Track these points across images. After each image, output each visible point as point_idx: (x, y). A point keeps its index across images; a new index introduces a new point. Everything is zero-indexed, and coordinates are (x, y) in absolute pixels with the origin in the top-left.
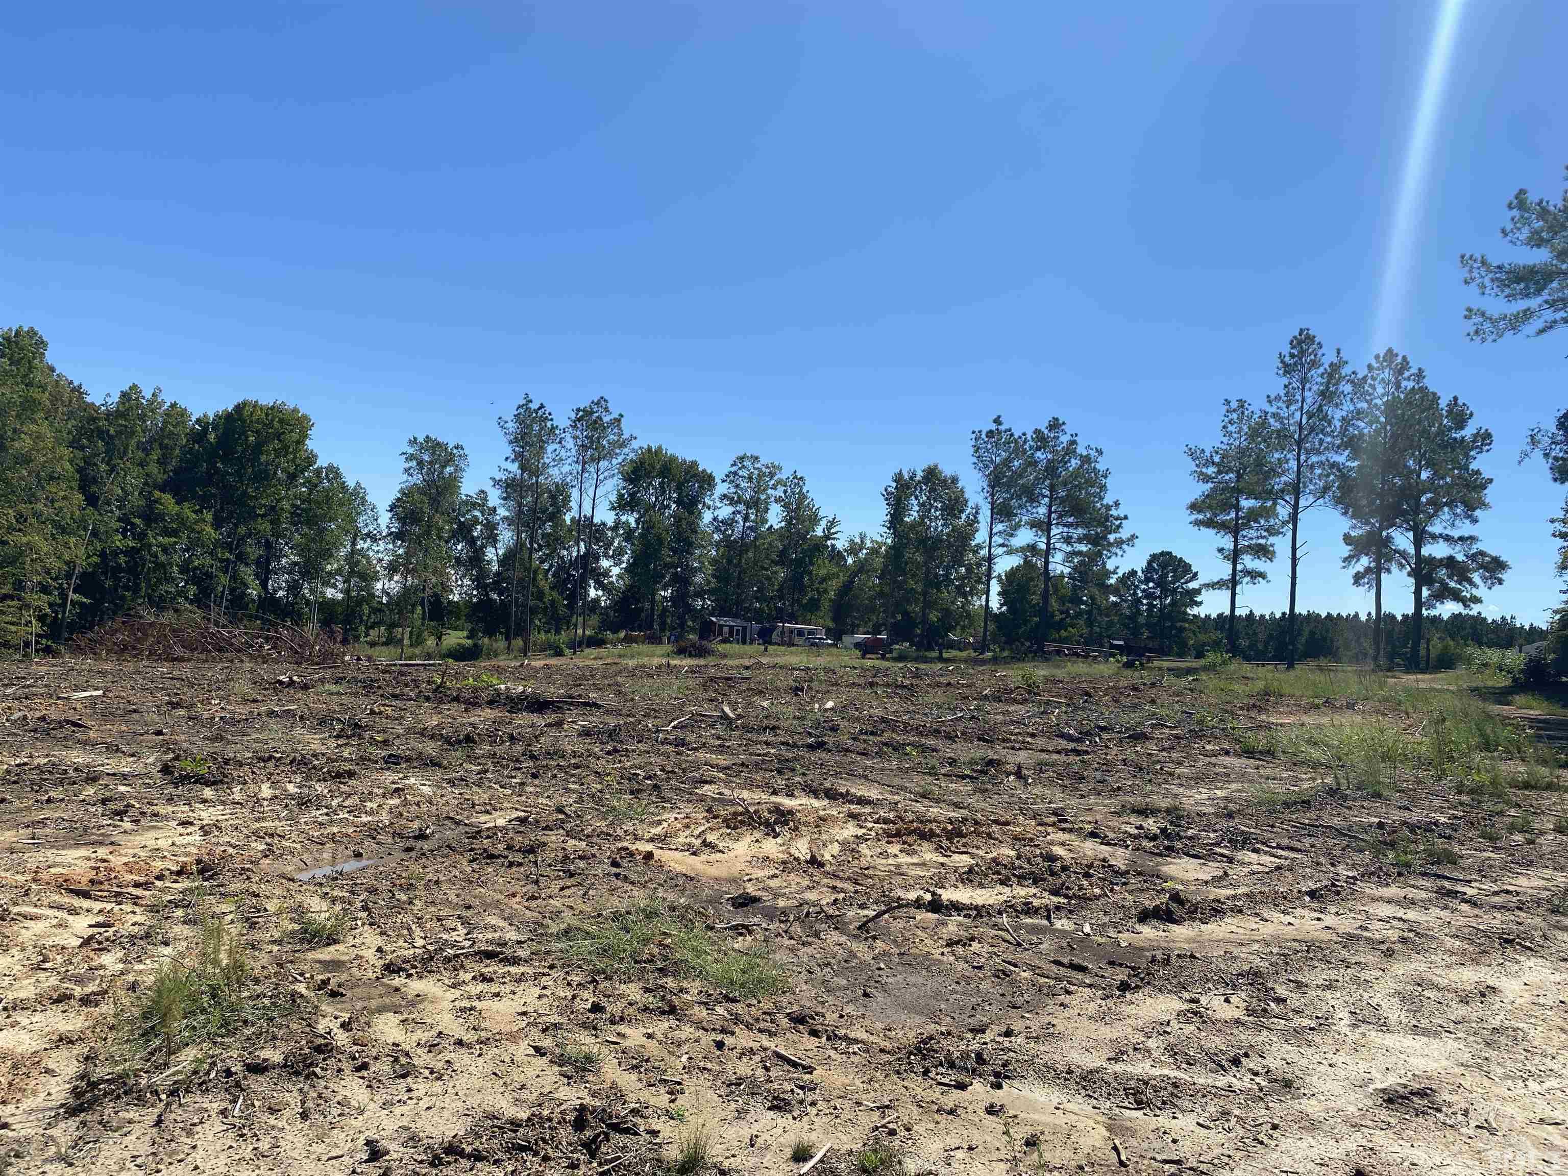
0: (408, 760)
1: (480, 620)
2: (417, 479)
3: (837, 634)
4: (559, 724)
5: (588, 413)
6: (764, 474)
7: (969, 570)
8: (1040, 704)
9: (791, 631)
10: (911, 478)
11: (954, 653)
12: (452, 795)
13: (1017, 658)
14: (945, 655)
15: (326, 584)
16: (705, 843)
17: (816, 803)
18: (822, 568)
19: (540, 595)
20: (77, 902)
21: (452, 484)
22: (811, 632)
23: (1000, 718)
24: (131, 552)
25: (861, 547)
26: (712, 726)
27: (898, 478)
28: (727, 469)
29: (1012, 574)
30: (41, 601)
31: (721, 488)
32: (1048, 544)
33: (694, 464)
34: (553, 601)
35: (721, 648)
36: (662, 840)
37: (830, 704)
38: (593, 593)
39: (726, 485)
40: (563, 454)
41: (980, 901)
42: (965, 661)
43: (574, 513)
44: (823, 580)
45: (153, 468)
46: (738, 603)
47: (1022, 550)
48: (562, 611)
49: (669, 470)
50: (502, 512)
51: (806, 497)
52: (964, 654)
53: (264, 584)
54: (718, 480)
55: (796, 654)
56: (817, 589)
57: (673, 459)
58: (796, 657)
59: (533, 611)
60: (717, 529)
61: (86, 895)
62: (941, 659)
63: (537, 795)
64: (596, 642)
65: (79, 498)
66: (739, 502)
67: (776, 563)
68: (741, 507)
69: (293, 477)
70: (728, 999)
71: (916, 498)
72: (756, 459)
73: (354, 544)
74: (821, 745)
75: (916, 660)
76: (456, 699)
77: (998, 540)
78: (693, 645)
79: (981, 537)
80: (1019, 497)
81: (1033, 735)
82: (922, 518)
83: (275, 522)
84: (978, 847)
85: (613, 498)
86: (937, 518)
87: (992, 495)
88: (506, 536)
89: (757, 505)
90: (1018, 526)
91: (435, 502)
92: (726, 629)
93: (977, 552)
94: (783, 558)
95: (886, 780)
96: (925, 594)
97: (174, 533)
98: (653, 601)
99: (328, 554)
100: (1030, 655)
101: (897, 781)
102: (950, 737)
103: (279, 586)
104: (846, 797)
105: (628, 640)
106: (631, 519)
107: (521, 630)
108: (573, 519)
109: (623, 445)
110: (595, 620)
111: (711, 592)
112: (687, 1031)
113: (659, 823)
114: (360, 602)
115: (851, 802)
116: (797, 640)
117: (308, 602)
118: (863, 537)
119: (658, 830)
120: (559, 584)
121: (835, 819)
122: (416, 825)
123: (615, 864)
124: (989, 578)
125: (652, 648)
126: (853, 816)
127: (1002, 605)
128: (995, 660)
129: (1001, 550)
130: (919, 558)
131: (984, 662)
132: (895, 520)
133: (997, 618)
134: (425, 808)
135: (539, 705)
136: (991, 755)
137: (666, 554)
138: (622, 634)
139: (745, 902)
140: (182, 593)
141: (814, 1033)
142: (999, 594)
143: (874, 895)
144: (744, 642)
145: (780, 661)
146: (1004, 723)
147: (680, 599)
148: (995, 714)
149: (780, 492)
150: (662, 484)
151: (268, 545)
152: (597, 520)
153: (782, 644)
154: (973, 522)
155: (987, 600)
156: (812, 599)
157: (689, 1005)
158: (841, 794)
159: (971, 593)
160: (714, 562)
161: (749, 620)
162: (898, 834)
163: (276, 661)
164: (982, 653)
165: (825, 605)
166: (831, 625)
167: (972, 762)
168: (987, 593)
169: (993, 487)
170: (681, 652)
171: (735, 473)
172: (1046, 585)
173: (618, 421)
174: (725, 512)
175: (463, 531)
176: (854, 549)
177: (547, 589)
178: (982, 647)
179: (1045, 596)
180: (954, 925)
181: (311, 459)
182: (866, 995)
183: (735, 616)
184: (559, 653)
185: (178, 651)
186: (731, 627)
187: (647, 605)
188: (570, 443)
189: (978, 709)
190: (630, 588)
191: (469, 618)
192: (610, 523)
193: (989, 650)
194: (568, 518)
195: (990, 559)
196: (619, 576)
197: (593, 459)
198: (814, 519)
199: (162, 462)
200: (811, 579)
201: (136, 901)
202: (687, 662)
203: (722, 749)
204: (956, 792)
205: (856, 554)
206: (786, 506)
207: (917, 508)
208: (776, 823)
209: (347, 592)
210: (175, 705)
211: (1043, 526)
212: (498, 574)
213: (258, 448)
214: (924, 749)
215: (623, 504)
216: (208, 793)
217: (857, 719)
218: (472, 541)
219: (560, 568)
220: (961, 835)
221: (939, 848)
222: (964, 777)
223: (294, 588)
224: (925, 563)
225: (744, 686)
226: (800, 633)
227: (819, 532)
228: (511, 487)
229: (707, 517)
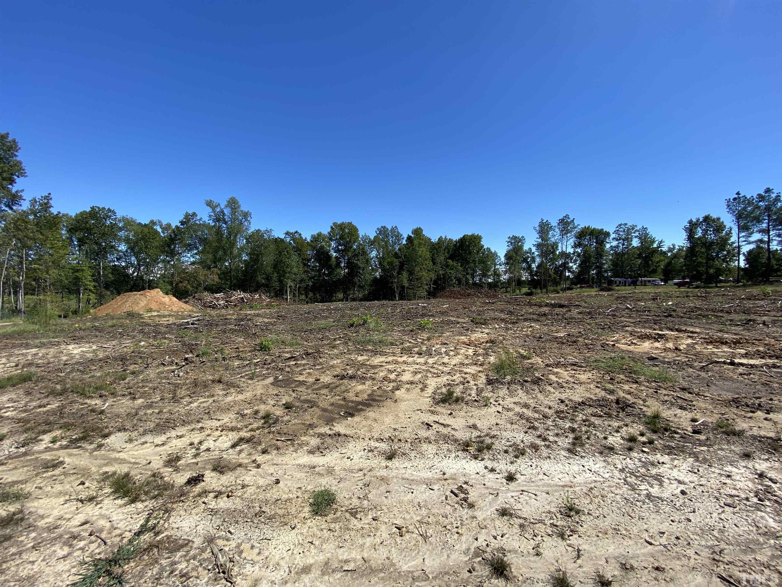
0: (530, 319)
1: (531, 285)
2: (511, 247)
3: (666, 281)
4: (570, 311)
5: (563, 220)
6: (630, 229)
7: (729, 252)
8: (771, 300)
9: (645, 281)
10: (697, 221)
11: (723, 284)
12: (546, 328)
13: (755, 284)
14: (718, 285)
15: (489, 278)
16: (632, 343)
17: (672, 333)
18: (656, 258)
19: (550, 276)
20: (468, 347)
21: (521, 247)
22: (653, 281)
23: (751, 306)
24: (443, 275)
25: (674, 248)
26: (624, 311)
27: (690, 222)
28: (615, 229)
29: (750, 252)
30: (426, 287)
31: (613, 236)
32: (769, 238)
33: (602, 230)
34: (554, 278)
35: (617, 288)
36: (617, 341)
37: (670, 303)
38: (567, 274)
39: (614, 235)
40: (555, 233)
41: (752, 363)
42: (729, 287)
43: (560, 250)
44: (658, 262)
45: (446, 254)
46: (622, 273)
47: (756, 242)
48: (557, 280)
49: (593, 233)
50: (536, 253)
51: (648, 234)
52: (728, 284)
53: (473, 280)
54: (611, 233)
55: (648, 288)
56: (656, 266)
57: (594, 229)
58: (649, 289)
59: (549, 281)
60: (612, 250)
61: (469, 345)
62: (717, 286)
63: (571, 329)
64: (570, 289)
65: (431, 263)
66: (620, 240)
67: (637, 258)
68: (621, 241)
69: (478, 252)
70: (655, 381)
71: (700, 228)
72: (626, 224)
73: (495, 267)
74: (670, 316)
75: (704, 287)
76: (536, 305)
77: (741, 239)
78: (606, 288)
79: (734, 238)
80: (752, 221)
81: (769, 311)
82: (704, 235)
83: (475, 264)
84: (748, 347)
85: (573, 244)
86: (711, 234)
87: (738, 222)
88: (538, 260)
89: (628, 239)
90: (752, 233)
91: (516, 253)
92: (618, 282)
93: (732, 245)
94: (640, 256)
95: (701, 326)
96: (707, 263)
97: (452, 269)
98: (589, 275)
99: (488, 271)
100: (762, 283)
101: (707, 326)
102: (729, 313)
103: (477, 280)
104: (685, 331)
105: (581, 287)
106: (579, 250)
107: (545, 287)
108: (559, 253)
109: (575, 228)
110: (568, 282)
111: (611, 270)
112: (643, 388)
113: (614, 337)
114: (497, 282)
115: (688, 333)
116: (647, 284)
117: (484, 283)
118: (674, 245)
119: (614, 339)
120: (556, 272)
121: (682, 338)
122: (538, 335)
123: (602, 347)
124: (739, 254)
125: (591, 289)
126: (689, 337)
127: (746, 264)
128: (744, 286)
129: (744, 243)
130: (703, 250)
131: (738, 287)
132: (690, 237)
133: (744, 270)
134: (539, 331)
135: (562, 306)
136: (749, 318)
137: (593, 260)
138: (579, 286)
139: (652, 359)
140: (455, 283)
141: (690, 393)
142: (744, 260)
143: (705, 360)
144: (625, 285)
145: (644, 291)
146: (753, 307)
147: (599, 273)
148: (749, 304)
149: (637, 234)
150: (590, 238)
151: (473, 269)
152: (568, 252)
153: (642, 285)
154: (729, 234)
155: (739, 263)
156: (653, 269)
157: (642, 382)
158: (683, 331)
159: (730, 261)
160: (611, 260)
161: (627, 278)
162: (711, 342)
163: (482, 297)
164: (738, 283)
165: (659, 270)
166: (663, 278)
167: (740, 321)
168: (739, 260)
169: (738, 219)
170: (602, 290)
171: (618, 230)
172: (769, 254)
173: (573, 221)
174: (615, 243)
175: (525, 260)
176: (670, 250)
177: (552, 274)
178: (737, 281)
179: (769, 259)
180: (741, 370)
181: (483, 246)
182: (708, 385)
183: (621, 277)
184: (558, 293)
185: (459, 296)
186: (620, 281)
187: (587, 276)
188: (557, 230)
189: (740, 302)
190: (580, 272)
191: (528, 284)
192: (572, 252)
193: (741, 282)
194: (557, 253)
195: (739, 247)
196: (576, 268)
197: (565, 234)
198: (653, 242)
199: (448, 252)
200: (652, 262)
201: (480, 347)
202: (606, 294)
203: (630, 317)
204: (735, 330)
205: (672, 252)
206: (640, 238)
207: (701, 232)
208: (658, 338)
209: (494, 279)
210: (465, 308)
211: (767, 231)
212: (536, 271)
213: (469, 246)
214: (717, 316)
215: (575, 246)
216: (483, 326)
217: (685, 308)
218: (528, 263)
219: (556, 268)
220: (740, 343)
221: (730, 347)
222: (738, 325)
223: (480, 280)
224: (706, 252)
225: (632, 299)
226: (649, 281)
227: (655, 245)
228: (538, 246)
229: (608, 246)
